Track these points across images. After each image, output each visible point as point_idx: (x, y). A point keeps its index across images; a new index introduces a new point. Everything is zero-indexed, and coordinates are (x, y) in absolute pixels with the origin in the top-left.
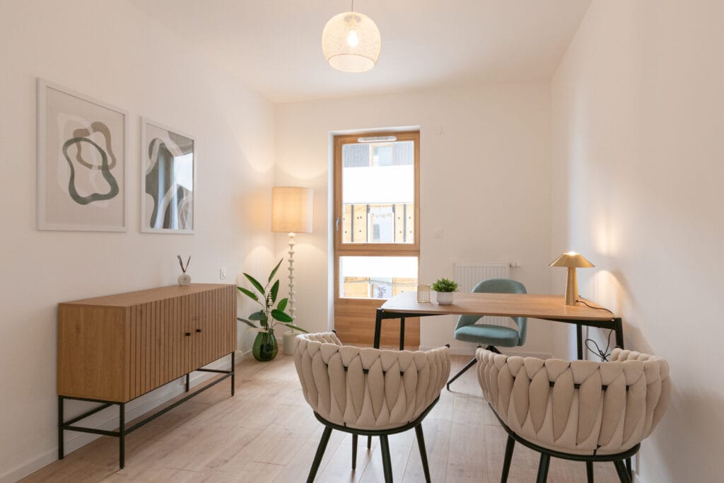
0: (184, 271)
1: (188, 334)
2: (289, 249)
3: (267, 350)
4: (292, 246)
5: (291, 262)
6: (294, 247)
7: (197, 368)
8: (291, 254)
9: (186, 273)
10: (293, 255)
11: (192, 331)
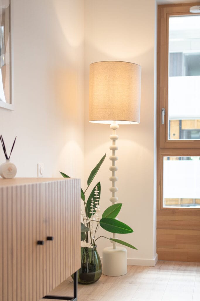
0: (7, 158)
1: (40, 243)
2: (110, 144)
3: (91, 270)
4: (114, 139)
5: (113, 160)
6: (116, 141)
7: (45, 295)
8: (114, 150)
9: (11, 161)
10: (116, 151)
11: (43, 239)
